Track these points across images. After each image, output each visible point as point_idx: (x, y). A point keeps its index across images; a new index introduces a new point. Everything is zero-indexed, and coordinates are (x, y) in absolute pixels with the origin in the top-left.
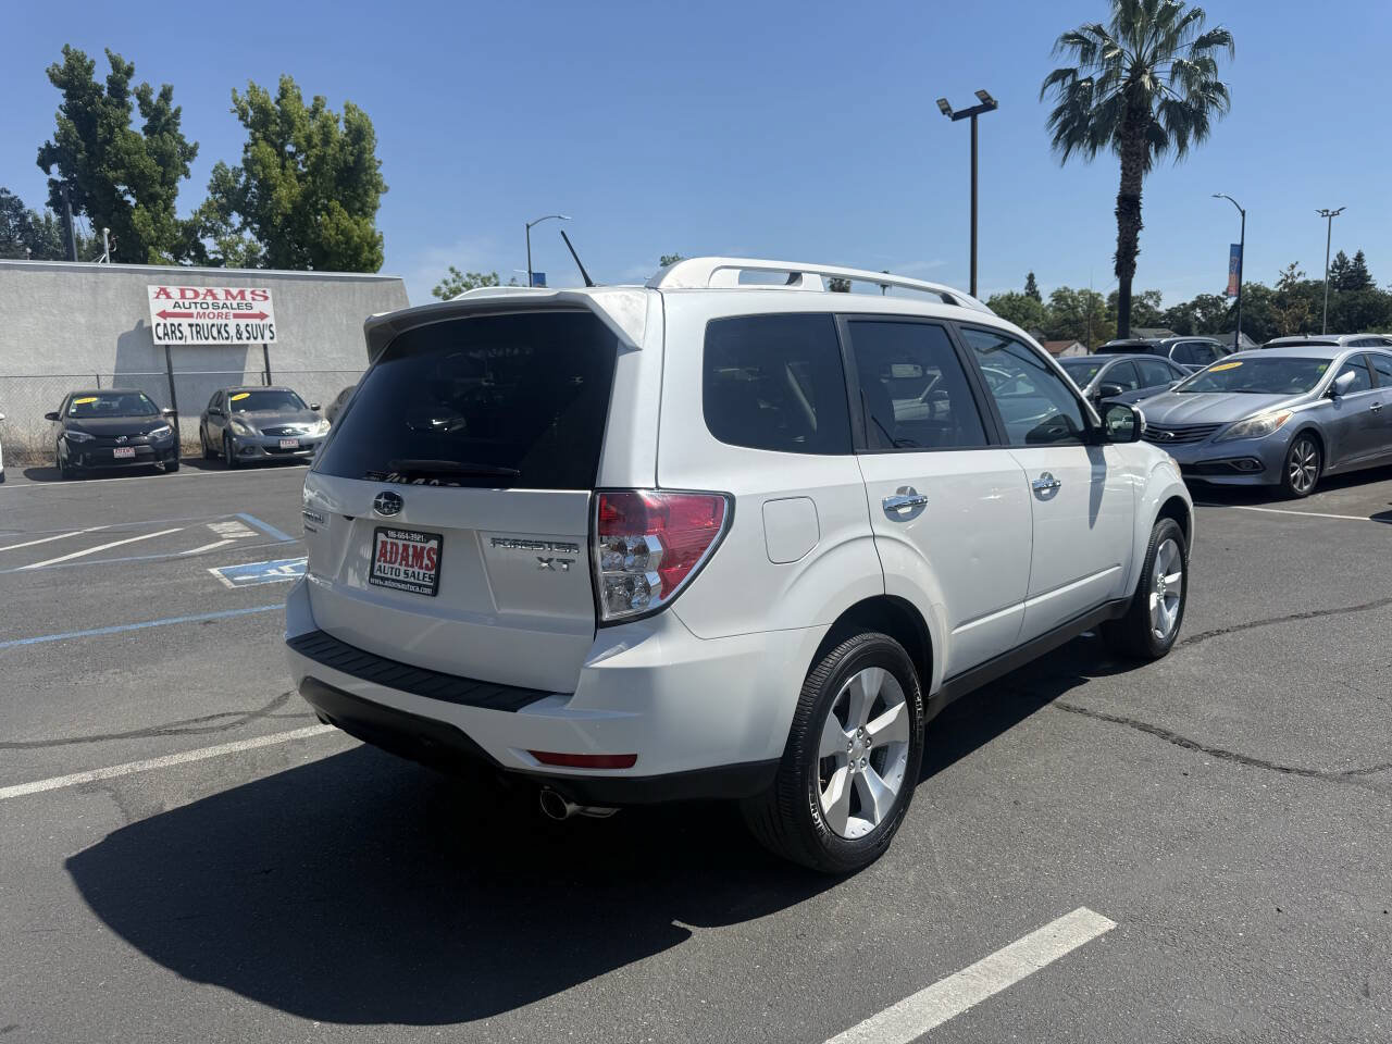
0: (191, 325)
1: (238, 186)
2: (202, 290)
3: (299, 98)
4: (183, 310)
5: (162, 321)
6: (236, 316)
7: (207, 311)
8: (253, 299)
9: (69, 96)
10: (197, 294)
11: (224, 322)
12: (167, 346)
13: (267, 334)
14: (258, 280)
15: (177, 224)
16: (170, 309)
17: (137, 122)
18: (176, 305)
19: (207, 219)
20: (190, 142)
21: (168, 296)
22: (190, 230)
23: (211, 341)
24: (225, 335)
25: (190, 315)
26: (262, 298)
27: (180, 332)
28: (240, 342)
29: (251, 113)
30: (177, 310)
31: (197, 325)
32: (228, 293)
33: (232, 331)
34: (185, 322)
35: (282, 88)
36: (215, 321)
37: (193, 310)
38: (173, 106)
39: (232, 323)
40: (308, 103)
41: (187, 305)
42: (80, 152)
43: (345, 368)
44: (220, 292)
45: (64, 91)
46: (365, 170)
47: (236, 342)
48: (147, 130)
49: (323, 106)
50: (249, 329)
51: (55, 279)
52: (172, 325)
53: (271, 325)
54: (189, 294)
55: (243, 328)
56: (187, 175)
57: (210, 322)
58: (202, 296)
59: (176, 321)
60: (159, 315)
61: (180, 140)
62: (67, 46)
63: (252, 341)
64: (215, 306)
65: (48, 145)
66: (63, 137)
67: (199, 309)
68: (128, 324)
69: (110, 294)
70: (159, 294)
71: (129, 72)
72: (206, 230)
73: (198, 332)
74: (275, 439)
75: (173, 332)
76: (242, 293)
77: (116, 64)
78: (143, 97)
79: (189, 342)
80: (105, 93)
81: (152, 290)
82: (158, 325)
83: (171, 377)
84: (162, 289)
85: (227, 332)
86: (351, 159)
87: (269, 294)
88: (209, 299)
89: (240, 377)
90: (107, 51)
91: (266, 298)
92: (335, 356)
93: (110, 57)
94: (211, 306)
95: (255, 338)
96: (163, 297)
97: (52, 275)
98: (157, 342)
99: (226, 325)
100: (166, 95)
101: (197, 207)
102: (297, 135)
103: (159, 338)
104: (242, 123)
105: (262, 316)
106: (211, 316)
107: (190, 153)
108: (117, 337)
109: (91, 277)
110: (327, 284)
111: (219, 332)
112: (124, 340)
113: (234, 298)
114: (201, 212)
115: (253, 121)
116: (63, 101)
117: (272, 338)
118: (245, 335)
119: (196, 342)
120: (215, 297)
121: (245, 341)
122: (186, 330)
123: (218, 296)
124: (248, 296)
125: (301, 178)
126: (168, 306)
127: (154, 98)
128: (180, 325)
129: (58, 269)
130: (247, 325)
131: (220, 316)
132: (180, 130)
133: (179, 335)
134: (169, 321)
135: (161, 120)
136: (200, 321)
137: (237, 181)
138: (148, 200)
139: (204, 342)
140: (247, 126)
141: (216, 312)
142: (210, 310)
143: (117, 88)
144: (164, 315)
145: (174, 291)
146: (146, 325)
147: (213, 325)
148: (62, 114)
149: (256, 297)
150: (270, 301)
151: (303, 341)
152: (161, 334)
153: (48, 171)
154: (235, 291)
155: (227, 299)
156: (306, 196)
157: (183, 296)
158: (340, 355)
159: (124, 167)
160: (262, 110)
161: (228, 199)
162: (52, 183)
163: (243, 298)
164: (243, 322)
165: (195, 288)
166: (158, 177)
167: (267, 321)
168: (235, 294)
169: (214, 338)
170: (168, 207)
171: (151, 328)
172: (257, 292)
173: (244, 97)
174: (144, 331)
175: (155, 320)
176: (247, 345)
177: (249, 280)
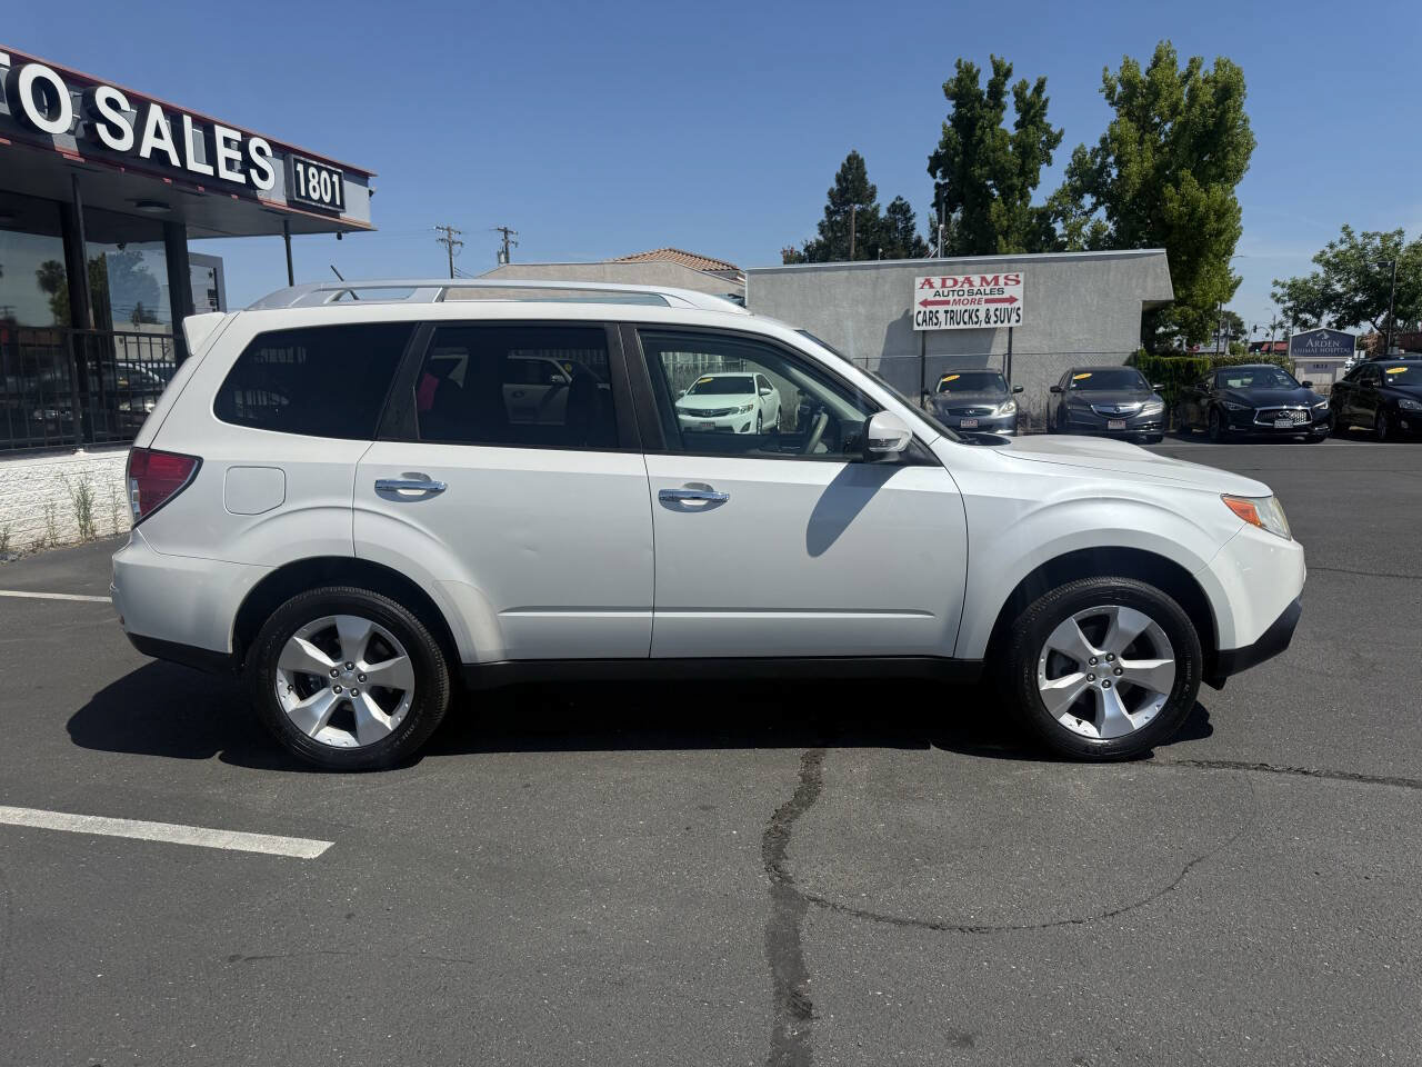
0: (946, 312)
1: (1094, 167)
2: (961, 279)
3: (1173, 63)
4: (942, 298)
5: (922, 309)
6: (987, 301)
7: (962, 298)
8: (1006, 284)
9: (958, 106)
10: (956, 282)
11: (975, 307)
12: (924, 331)
13: (1014, 317)
14: (1014, 265)
15: (1032, 213)
16: (931, 298)
17: (1009, 120)
18: (937, 294)
19: (1060, 204)
20: (1055, 129)
21: (931, 287)
22: (1043, 215)
23: (962, 326)
24: (975, 319)
25: (947, 303)
26: (1014, 283)
27: (937, 318)
28: (988, 326)
29: (1119, 89)
30: (937, 298)
31: (952, 311)
32: (983, 279)
33: (982, 315)
34: (942, 309)
35: (1156, 57)
36: (969, 307)
37: (951, 298)
38: (1044, 96)
39: (983, 308)
40: (1182, 68)
41: (946, 294)
42: (958, 155)
43: (1089, 349)
44: (976, 280)
45: (954, 102)
46: (1227, 130)
47: (984, 326)
48: (1018, 125)
49: (1198, 68)
50: (998, 313)
51: (847, 278)
52: (931, 312)
53: (1019, 309)
54: (950, 283)
55: (992, 313)
56: (1049, 162)
57: (963, 308)
58: (960, 284)
59: (934, 308)
60: (921, 303)
61: (1046, 130)
62: (960, 61)
63: (999, 325)
64: (970, 293)
65: (937, 153)
66: (946, 144)
67: (956, 297)
68: (896, 314)
69: (887, 287)
70: (924, 284)
71: (1008, 73)
72: (1059, 214)
73: (952, 318)
74: (958, 418)
75: (931, 319)
76: (996, 279)
77: (997, 67)
78: (1019, 94)
79: (943, 327)
80: (985, 97)
81: (919, 281)
82: (919, 312)
83: (924, 359)
84: (927, 280)
85: (977, 317)
86: (1211, 121)
87: (1021, 278)
88: (966, 287)
89: (986, 359)
90: (992, 56)
91: (1018, 282)
92: (1081, 337)
93: (994, 62)
94: (966, 293)
95: (1002, 322)
96: (927, 287)
97: (845, 273)
98: (916, 328)
99: (978, 310)
100: (1039, 88)
101: (1051, 194)
102: (1163, 104)
103: (919, 325)
104: (1108, 102)
105: (1012, 300)
106: (966, 302)
107: (1054, 141)
108: (886, 325)
109: (873, 273)
110: (1081, 264)
111: (970, 317)
112: (893, 327)
113: (988, 284)
114: (1054, 199)
115: (1120, 98)
116: (952, 111)
117: (1017, 321)
118: (993, 318)
119: (948, 327)
120: (971, 284)
121: (992, 325)
122: (942, 316)
123: (974, 283)
124: (1002, 281)
125: (1158, 150)
126: (929, 294)
127: (1029, 93)
128: (937, 312)
129: (850, 268)
130: (997, 310)
131: (973, 302)
132: (1046, 120)
133: (935, 320)
134: (930, 308)
135: (1032, 111)
136: (955, 308)
137: (1093, 162)
138: (1007, 193)
139: (956, 327)
140: (1112, 104)
141: (970, 298)
142: (966, 296)
143: (996, 90)
144: (925, 303)
145: (937, 281)
146: (911, 313)
147: (966, 311)
148: (949, 123)
149: (1009, 282)
150: (1021, 285)
151: (1050, 323)
152: (920, 321)
153: (934, 176)
154: (989, 277)
155: (982, 285)
156: (1159, 169)
157: (944, 285)
158: (1086, 336)
159: (988, 163)
160: (1129, 84)
161: (1082, 182)
162: (938, 186)
163: (996, 284)
164: (992, 307)
165: (956, 277)
166: (1015, 170)
167: (1016, 305)
168: (989, 280)
169: (965, 323)
170: (1024, 196)
171: (913, 316)
172: (1011, 277)
173: (1115, 73)
174: (908, 318)
175: (918, 308)
176: (995, 329)
177: (1005, 266)
